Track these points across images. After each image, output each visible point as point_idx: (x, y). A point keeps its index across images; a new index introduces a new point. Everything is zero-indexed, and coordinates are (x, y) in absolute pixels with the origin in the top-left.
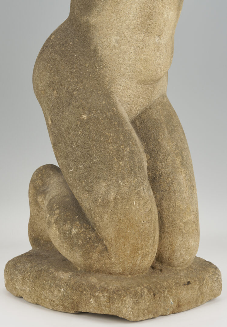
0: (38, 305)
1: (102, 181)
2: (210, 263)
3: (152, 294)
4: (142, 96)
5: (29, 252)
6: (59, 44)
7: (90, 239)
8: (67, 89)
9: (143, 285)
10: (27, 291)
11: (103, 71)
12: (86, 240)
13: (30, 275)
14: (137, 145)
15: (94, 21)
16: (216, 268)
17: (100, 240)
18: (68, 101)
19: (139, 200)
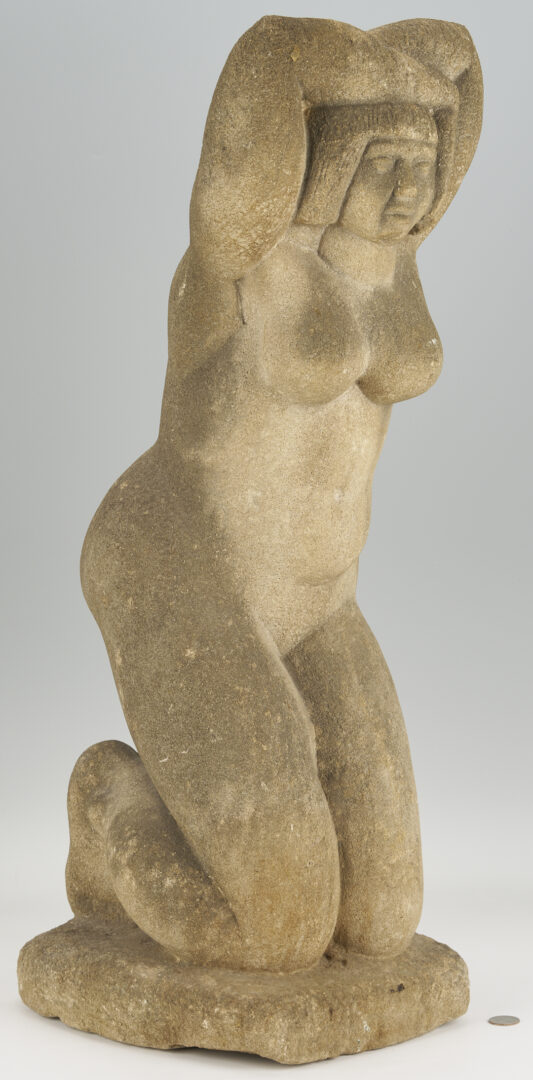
0: (92, 1033)
1: (226, 782)
2: (445, 947)
3: (327, 1010)
4: (305, 606)
5: (69, 923)
6: (138, 501)
7: (201, 899)
8: (156, 595)
9: (308, 993)
10: (70, 1005)
11: (227, 560)
12: (194, 900)
13: (76, 971)
14: (295, 709)
15: (210, 459)
16: (457, 957)
17: (222, 900)
18: (158, 619)
19: (300, 821)
